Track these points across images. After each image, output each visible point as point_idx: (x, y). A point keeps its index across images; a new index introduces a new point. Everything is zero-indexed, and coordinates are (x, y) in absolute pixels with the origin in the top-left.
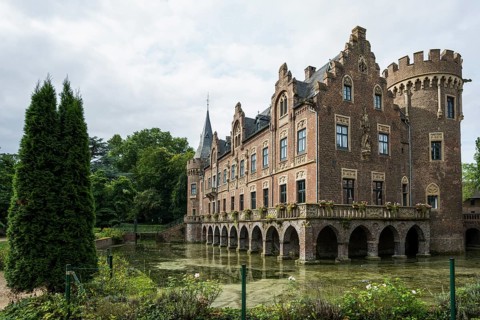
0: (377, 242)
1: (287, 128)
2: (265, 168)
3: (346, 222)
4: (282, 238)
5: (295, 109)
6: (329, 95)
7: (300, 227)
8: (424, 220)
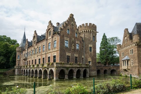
0: (76, 74)
1: (51, 40)
2: (43, 51)
3: (67, 68)
4: (48, 73)
5: (53, 34)
6: (63, 31)
7: (54, 70)
8: (88, 67)
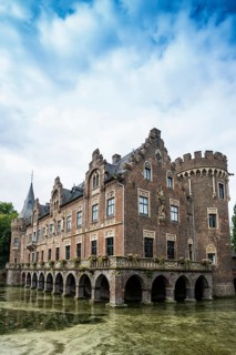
0: (173, 288)
1: (98, 197)
2: (79, 227)
3: (149, 272)
4: (93, 284)
5: (105, 183)
6: (134, 173)
7: (110, 276)
8: (208, 272)
